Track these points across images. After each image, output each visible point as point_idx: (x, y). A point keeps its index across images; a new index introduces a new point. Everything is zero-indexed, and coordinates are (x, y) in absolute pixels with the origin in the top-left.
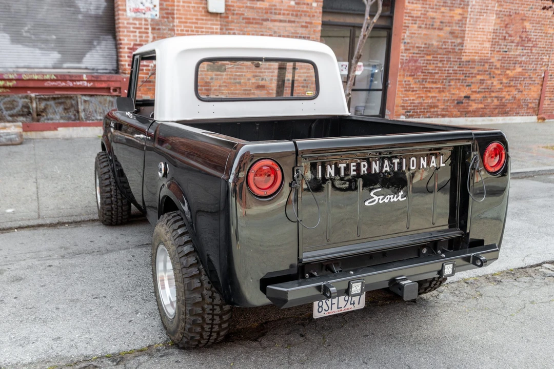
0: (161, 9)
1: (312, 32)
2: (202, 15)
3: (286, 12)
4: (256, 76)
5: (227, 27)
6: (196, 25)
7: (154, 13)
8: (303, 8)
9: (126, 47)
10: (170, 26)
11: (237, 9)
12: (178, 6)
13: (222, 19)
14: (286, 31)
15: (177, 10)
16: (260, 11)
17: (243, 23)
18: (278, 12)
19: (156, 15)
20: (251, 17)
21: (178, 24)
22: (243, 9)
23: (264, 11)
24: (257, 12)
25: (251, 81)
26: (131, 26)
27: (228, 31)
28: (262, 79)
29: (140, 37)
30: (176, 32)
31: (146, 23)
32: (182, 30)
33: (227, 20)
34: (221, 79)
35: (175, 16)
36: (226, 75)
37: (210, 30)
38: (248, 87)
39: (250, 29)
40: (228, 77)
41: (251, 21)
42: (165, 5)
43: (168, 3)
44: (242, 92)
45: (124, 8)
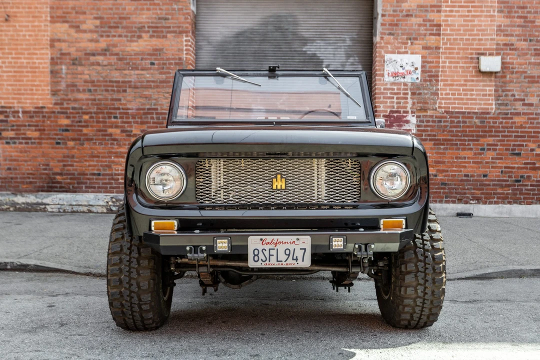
0: (423, 71)
2: (473, 76)
5: (503, 88)
6: (465, 88)
7: (415, 76)
9: (382, 114)
10: (433, 89)
11: (517, 66)
12: (443, 67)
13: (498, 79)
15: (442, 71)
17: (526, 82)
19: (418, 78)
20: (536, 75)
21: (442, 87)
22: (525, 66)
25: (535, 153)
26: (389, 92)
27: (505, 93)
29: (397, 103)
30: (440, 96)
31: (406, 87)
32: (448, 94)
33: (503, 80)
34: (495, 150)
35: (440, 78)
36: (501, 145)
37: (482, 93)
38: (531, 160)
39: (534, 89)
40: (504, 148)
41: (536, 79)
42: (427, 67)
43: (432, 65)
44: (523, 166)
45: (382, 72)
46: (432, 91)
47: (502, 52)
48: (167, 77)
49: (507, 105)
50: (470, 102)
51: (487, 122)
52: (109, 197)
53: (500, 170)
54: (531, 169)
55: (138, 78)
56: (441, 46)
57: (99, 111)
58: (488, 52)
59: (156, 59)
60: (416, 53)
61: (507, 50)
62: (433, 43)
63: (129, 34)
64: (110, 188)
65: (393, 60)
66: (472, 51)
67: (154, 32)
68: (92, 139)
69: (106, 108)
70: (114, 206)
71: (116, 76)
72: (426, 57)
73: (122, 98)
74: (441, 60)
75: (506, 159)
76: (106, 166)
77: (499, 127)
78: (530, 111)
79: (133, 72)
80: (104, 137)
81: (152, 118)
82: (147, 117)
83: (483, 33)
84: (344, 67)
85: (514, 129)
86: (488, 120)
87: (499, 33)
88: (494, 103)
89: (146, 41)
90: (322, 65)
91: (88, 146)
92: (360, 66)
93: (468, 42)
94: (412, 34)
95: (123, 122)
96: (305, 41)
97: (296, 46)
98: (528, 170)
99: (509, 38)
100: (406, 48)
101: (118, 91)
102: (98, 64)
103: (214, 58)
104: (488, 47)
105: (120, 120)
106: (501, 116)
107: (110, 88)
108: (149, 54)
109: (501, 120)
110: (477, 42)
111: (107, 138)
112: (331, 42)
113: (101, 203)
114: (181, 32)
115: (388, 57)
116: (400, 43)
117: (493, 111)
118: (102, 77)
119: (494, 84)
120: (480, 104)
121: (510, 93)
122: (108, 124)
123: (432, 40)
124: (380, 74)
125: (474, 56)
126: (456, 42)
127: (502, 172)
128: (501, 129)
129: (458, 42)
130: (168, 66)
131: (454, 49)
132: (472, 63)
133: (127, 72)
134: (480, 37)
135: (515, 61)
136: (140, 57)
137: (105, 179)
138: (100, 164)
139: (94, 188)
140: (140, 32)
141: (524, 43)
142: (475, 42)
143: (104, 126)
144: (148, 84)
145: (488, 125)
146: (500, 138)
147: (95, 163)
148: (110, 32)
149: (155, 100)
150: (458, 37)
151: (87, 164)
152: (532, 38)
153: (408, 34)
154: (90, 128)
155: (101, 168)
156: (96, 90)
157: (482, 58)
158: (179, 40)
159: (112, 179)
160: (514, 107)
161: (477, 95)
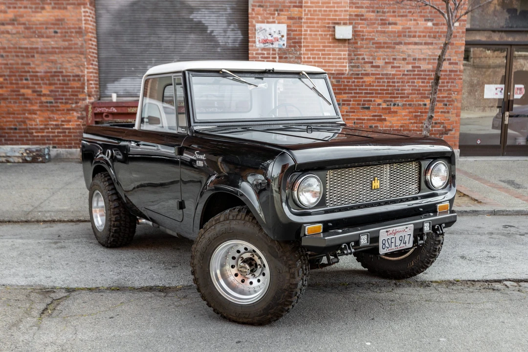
0: (288, 39)
1: (453, 54)
2: (330, 43)
3: (422, 34)
4: (388, 101)
5: (355, 53)
6: (323, 52)
7: (281, 43)
8: (442, 29)
10: (297, 54)
11: (366, 34)
12: (305, 35)
13: (350, 45)
14: (422, 54)
15: (304, 38)
16: (392, 35)
17: (373, 48)
18: (412, 34)
19: (284, 45)
20: (382, 41)
21: (305, 52)
22: (373, 33)
23: (397, 35)
24: (389, 36)
25: (381, 107)
26: (260, 56)
27: (356, 57)
28: (394, 105)
30: (303, 60)
31: (274, 52)
32: (309, 58)
33: (355, 45)
34: (349, 105)
35: (302, 44)
36: (354, 101)
37: (338, 57)
38: (378, 113)
39: (381, 53)
40: (356, 103)
41: (382, 45)
42: (292, 35)
43: (295, 33)
44: (372, 118)
45: (254, 39)
46: (296, 56)
47: (354, 22)
48: (69, 44)
49: (358, 67)
50: (327, 64)
51: (342, 81)
52: (23, 149)
53: (353, 122)
54: (378, 120)
55: (44, 45)
56: (303, 16)
57: (12, 74)
58: (342, 22)
59: (58, 28)
60: (282, 23)
61: (358, 20)
62: (297, 14)
63: (34, 6)
64: (27, 140)
65: (263, 28)
66: (329, 21)
67: (55, 4)
68: (7, 99)
69: (18, 72)
70: (28, 157)
71: (24, 43)
72: (290, 26)
73: (31, 63)
74: (303, 29)
75: (357, 112)
76: (22, 121)
77: (352, 86)
78: (377, 72)
79: (39, 40)
80: (18, 97)
81: (59, 80)
82: (54, 80)
83: (339, 5)
84: (226, 33)
85: (364, 88)
86: (343, 80)
87: (351, 5)
88: (348, 65)
89: (49, 12)
90: (207, 30)
91: (4, 105)
92: (239, 32)
93: (326, 13)
94: (277, 6)
95: (33, 84)
96: (191, 10)
97: (184, 14)
98: (376, 122)
99: (360, 10)
100: (273, 18)
101: (28, 57)
102: (8, 33)
103: (113, 25)
104: (342, 17)
105: (30, 82)
106: (353, 76)
107: (20, 54)
108: (53, 24)
109: (353, 80)
110: (333, 13)
111: (20, 97)
112: (214, 10)
113: (17, 154)
114: (79, 4)
115: (258, 26)
116: (268, 14)
117: (347, 72)
118: (12, 44)
119: (347, 49)
120: (336, 66)
121: (361, 57)
122: (20, 86)
123: (295, 12)
124: (252, 41)
125: (331, 25)
126: (315, 13)
127: (354, 123)
128: (353, 88)
129: (318, 13)
130: (69, 34)
131: (314, 19)
132: (329, 31)
133: (33, 39)
134: (336, 9)
135: (365, 30)
136: (44, 26)
137: (21, 133)
138: (16, 120)
139: (12, 140)
140: (43, 4)
141: (372, 14)
142: (331, 13)
143: (17, 87)
144: (54, 50)
145: (343, 84)
146: (353, 95)
147: (11, 119)
148: (16, 4)
149: (60, 64)
150: (317, 9)
151: (5, 120)
152: (379, 10)
153: (275, 6)
154: (5, 89)
155: (17, 124)
156: (7, 56)
157: (337, 27)
158: (77, 11)
159: (28, 133)
160: (364, 69)
161: (334, 59)
